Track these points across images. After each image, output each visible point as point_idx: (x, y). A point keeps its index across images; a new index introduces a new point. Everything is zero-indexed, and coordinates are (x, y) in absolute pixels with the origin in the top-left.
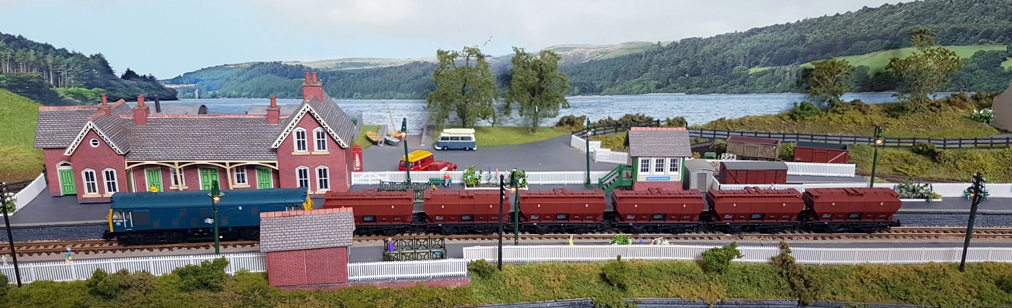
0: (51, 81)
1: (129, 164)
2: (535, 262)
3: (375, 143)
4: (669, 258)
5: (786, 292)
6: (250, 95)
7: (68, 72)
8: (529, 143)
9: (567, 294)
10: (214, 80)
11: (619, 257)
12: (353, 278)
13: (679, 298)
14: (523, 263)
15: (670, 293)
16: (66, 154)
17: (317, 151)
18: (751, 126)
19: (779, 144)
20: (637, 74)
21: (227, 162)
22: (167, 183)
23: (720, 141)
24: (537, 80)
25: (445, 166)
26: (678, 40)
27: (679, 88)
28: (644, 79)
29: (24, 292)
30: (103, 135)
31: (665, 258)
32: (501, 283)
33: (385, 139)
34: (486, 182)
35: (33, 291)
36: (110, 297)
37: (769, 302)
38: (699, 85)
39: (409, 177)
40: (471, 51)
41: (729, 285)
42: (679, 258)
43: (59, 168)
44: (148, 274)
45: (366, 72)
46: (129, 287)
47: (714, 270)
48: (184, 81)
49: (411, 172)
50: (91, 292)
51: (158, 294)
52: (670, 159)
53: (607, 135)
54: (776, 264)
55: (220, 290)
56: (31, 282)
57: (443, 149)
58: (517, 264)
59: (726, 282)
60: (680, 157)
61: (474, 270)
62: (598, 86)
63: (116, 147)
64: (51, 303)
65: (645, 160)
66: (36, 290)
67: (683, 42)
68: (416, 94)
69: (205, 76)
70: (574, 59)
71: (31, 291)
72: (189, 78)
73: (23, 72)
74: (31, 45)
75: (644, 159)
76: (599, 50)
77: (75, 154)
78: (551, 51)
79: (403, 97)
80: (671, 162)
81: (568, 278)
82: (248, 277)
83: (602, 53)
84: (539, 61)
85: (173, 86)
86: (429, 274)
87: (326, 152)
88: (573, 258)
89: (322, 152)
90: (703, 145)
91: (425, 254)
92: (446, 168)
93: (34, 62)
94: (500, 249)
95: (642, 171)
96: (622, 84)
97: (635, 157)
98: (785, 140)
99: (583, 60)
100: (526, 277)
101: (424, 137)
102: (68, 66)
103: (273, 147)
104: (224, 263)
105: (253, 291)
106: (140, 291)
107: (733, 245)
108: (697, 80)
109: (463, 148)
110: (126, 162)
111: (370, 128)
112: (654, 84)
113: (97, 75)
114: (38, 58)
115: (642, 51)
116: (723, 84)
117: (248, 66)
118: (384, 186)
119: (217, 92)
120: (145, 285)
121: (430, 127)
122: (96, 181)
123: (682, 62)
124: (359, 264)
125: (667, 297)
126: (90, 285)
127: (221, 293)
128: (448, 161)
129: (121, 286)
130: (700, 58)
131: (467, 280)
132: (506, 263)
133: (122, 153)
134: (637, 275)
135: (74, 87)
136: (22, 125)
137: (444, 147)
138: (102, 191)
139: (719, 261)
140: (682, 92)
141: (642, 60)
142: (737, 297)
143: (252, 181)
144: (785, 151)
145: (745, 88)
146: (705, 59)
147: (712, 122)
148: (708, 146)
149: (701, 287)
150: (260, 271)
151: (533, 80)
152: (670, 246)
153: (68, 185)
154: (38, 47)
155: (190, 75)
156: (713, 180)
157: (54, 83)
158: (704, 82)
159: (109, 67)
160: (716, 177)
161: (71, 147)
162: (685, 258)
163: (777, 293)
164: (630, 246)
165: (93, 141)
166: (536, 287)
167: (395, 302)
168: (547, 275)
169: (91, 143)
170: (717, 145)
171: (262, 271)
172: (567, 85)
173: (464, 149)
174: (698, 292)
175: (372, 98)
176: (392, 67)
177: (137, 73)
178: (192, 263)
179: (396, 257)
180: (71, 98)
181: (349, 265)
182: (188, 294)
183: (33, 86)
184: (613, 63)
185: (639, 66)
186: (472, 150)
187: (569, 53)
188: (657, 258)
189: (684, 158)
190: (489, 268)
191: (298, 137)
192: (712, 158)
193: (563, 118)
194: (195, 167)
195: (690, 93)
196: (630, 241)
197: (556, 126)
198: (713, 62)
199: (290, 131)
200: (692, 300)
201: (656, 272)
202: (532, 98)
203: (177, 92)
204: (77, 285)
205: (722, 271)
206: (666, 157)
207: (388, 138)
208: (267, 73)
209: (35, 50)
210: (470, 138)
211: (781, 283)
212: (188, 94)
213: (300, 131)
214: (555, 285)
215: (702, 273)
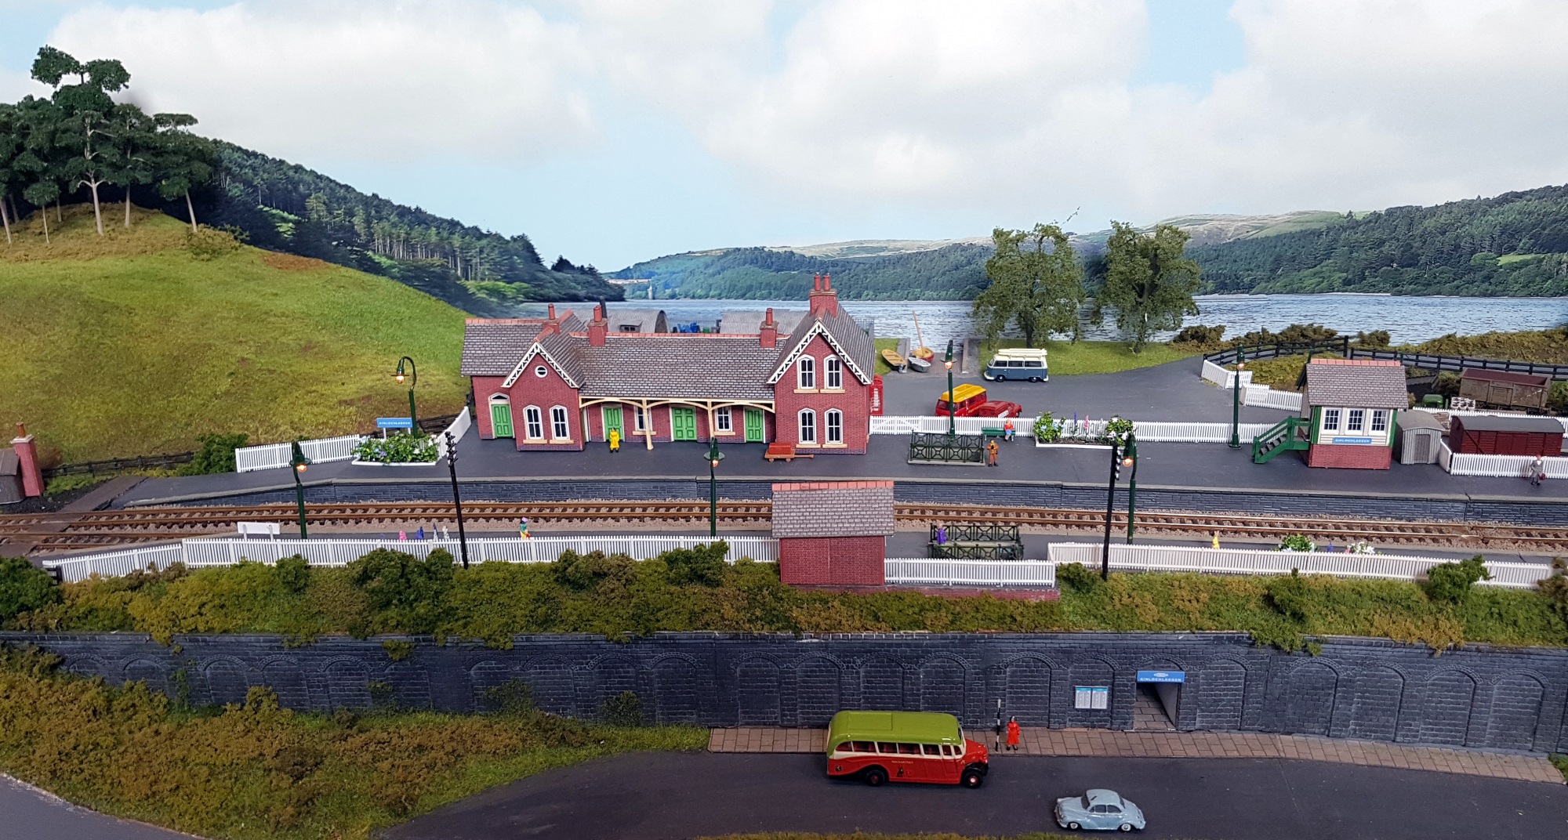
0: (459, 272)
1: (584, 401)
2: (1159, 571)
3: (896, 368)
4: (1374, 574)
5: (1560, 636)
6: (720, 295)
7: (481, 259)
8: (1131, 371)
9: (1210, 623)
10: (674, 273)
11: (1295, 571)
12: (891, 579)
13: (1388, 638)
14: (1141, 571)
15: (1373, 630)
16: (505, 385)
17: (828, 389)
18: (1499, 350)
19: (1547, 384)
20: (1311, 261)
21: (709, 401)
22: (629, 427)
23: (1448, 374)
24: (1150, 272)
25: (1005, 408)
26: (1382, 208)
27: (1381, 285)
28: (1324, 269)
29: (473, 576)
30: (553, 361)
31: (1367, 574)
32: (1107, 600)
33: (910, 362)
34: (1068, 435)
35: (485, 574)
36: (582, 587)
37: (1530, 651)
38: (1415, 281)
39: (952, 425)
40: (1047, 231)
41: (1468, 621)
42: (1390, 576)
43: (493, 402)
44: (628, 559)
45: (881, 261)
46: (605, 574)
47: (1445, 597)
48: (634, 275)
49: (955, 418)
50: (556, 580)
51: (642, 587)
52: (1373, 411)
53: (1262, 360)
54: (1545, 592)
55: (718, 585)
56: (480, 562)
57: (997, 380)
58: (1131, 572)
59: (1463, 616)
60: (1390, 409)
61: (1064, 578)
62: (1247, 280)
63: (568, 378)
64: (507, 592)
65: (1332, 412)
66: (488, 575)
67: (1390, 212)
68: (954, 292)
69: (662, 268)
70: (1209, 237)
71: (482, 575)
72: (640, 270)
73: (421, 257)
74: (432, 222)
75: (1331, 409)
76: (1252, 223)
77: (516, 386)
78: (1174, 227)
79: (935, 296)
80: (1375, 415)
81: (1211, 598)
82: (752, 569)
83: (1256, 228)
84: (1153, 242)
85: (620, 282)
86: (998, 581)
87: (839, 389)
88: (1220, 568)
89: (835, 389)
90: (1422, 381)
91: (991, 549)
92: (1006, 413)
93: (437, 245)
94: (1106, 549)
95: (1326, 428)
96: (1287, 277)
97: (1317, 406)
98: (1557, 376)
99: (1224, 239)
100: (1146, 593)
101: (966, 358)
102: (481, 251)
103: (770, 381)
104: (722, 549)
105: (760, 589)
106: (619, 580)
107: (1478, 559)
108: (1412, 272)
109: (1027, 378)
110: (580, 398)
111: (886, 342)
112: (1340, 278)
113: (519, 264)
114: (442, 239)
115: (1323, 226)
116: (1454, 280)
117: (719, 253)
118: (917, 439)
119: (677, 290)
120: (624, 574)
121: (974, 342)
122: (540, 422)
123: (1387, 244)
124: (901, 561)
125: (1369, 635)
126: (556, 571)
127: (720, 588)
128: (1009, 401)
129: (594, 573)
130: (1418, 239)
131: (1056, 593)
132: (1114, 569)
133: (576, 386)
134: (1323, 598)
135: (489, 280)
136: (427, 334)
137: (999, 376)
138: (548, 436)
139: (1454, 584)
140: (1385, 292)
141: (1321, 240)
142: (1480, 641)
143: (738, 427)
144: (1556, 394)
145: (1490, 288)
146: (1426, 240)
147: (1434, 341)
148: (1430, 384)
149: (1423, 622)
150: (767, 561)
151: (1143, 271)
152: (1377, 556)
153: (502, 424)
154: (441, 224)
155: (642, 267)
156: (1441, 445)
157: (463, 275)
158: (1422, 276)
159: (535, 254)
160: (1444, 436)
161: (511, 377)
162: (1399, 576)
163: (1544, 638)
164: (1312, 553)
165: (540, 369)
166: (1161, 608)
167: (950, 617)
168: (1178, 592)
169: (537, 371)
170: (1443, 381)
171: (770, 561)
172: (1198, 280)
173: (1030, 380)
174: (1418, 630)
175: (890, 298)
176: (920, 253)
177: (572, 263)
178: (682, 546)
179: (949, 552)
180: (484, 296)
181: (886, 561)
182: (678, 588)
183: (434, 277)
184: (1273, 244)
185: (1316, 249)
186: (1042, 381)
187: (1201, 228)
188: (1354, 573)
189: (1396, 409)
190: (1089, 577)
191: (804, 369)
192: (1434, 405)
193: (1187, 331)
194: (666, 406)
195: (1400, 293)
196: (1313, 545)
197: (1175, 341)
198: (1439, 245)
199: (793, 361)
200: (1408, 642)
201: (1354, 596)
202: (1140, 300)
203: (624, 291)
204: (539, 569)
205: (1457, 600)
206: (1366, 408)
207: (913, 361)
208: (745, 263)
209: (438, 228)
210: (1039, 364)
211: (1553, 621)
212: (638, 293)
213: (807, 360)
214: (1191, 609)
215: (1426, 600)
